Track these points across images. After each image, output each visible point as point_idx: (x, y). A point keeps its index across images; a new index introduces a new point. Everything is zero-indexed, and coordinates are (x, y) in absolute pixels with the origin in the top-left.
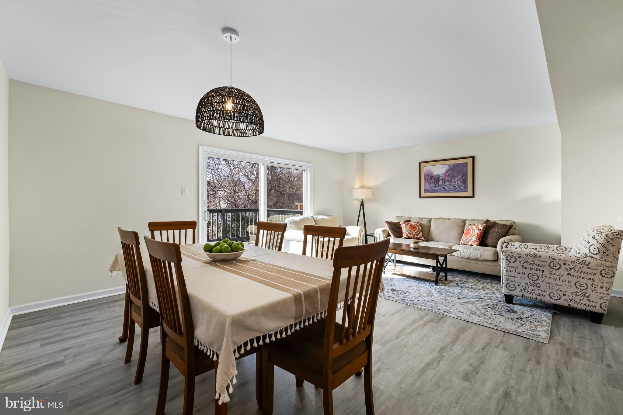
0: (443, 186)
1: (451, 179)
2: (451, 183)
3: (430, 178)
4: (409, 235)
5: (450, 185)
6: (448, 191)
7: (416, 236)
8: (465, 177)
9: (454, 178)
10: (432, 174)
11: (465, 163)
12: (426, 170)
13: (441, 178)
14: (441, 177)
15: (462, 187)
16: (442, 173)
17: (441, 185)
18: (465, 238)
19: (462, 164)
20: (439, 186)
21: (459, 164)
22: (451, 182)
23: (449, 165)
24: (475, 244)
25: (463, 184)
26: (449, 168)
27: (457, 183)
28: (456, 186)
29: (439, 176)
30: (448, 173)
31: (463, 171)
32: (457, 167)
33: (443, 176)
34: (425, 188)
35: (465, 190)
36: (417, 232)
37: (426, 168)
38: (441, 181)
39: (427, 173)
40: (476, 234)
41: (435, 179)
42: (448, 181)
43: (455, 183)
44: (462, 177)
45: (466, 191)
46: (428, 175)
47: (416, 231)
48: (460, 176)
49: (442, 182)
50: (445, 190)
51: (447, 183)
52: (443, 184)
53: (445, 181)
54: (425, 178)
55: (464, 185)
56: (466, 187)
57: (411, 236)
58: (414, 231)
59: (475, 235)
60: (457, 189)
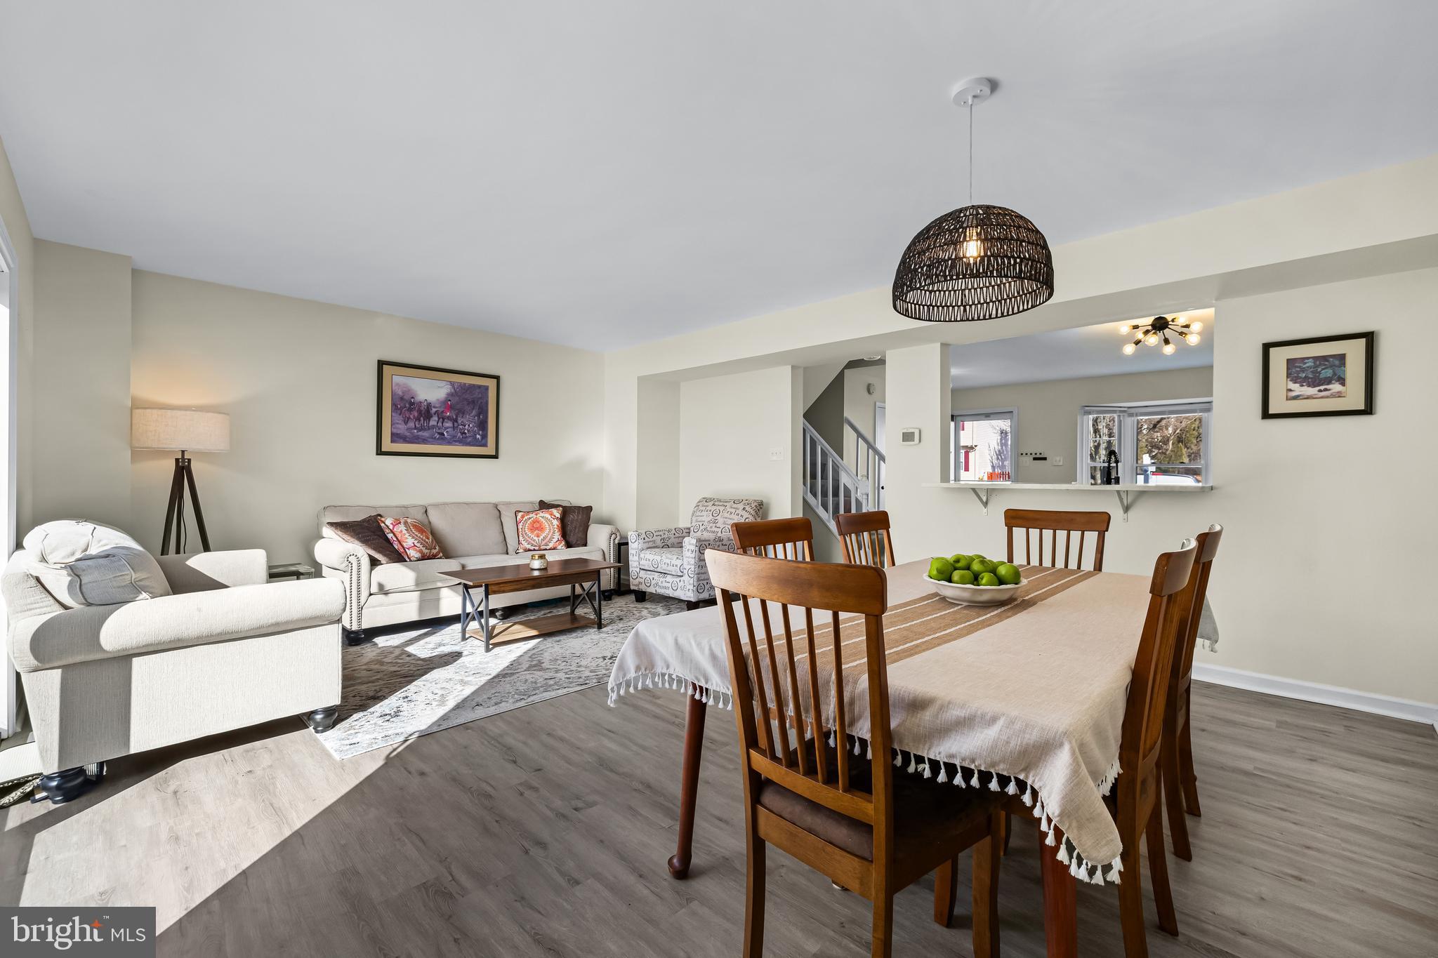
0: (439, 429)
1: (457, 416)
2: (456, 424)
3: (407, 405)
5: (454, 428)
6: (449, 443)
8: (483, 416)
9: (463, 413)
10: (413, 398)
11: (484, 386)
12: (397, 384)
13: (434, 410)
14: (434, 407)
15: (478, 436)
16: (438, 400)
17: (433, 427)
19: (480, 387)
20: (429, 429)
21: (474, 385)
22: (457, 422)
23: (452, 384)
25: (479, 430)
26: (453, 390)
27: (469, 425)
28: (466, 431)
29: (429, 405)
30: (450, 400)
31: (479, 402)
32: (468, 392)
33: (440, 407)
34: (395, 431)
35: (483, 441)
37: (396, 379)
38: (435, 418)
39: (400, 393)
41: (420, 412)
42: (449, 418)
43: (465, 426)
44: (478, 415)
45: (485, 445)
46: (402, 399)
48: (474, 413)
49: (437, 419)
50: (442, 439)
51: (449, 424)
52: (440, 424)
53: (443, 420)
54: (394, 405)
55: (481, 432)
56: (485, 436)
60: (469, 440)
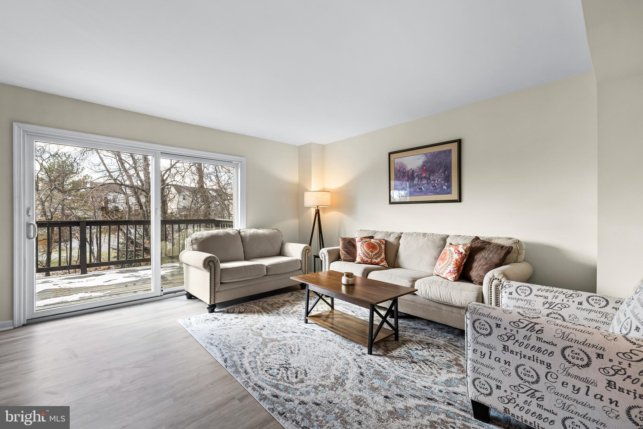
0: (419, 186)
1: (429, 176)
2: (429, 181)
3: (402, 174)
4: (364, 258)
5: (428, 183)
6: (425, 194)
7: (374, 260)
8: (448, 172)
9: (434, 173)
10: (404, 169)
11: (448, 150)
12: (397, 163)
13: (416, 174)
14: (416, 172)
15: (444, 187)
16: (418, 167)
17: (416, 185)
18: (438, 266)
19: (444, 151)
20: (413, 186)
21: (440, 152)
22: (430, 179)
23: (426, 155)
24: (452, 277)
25: (445, 183)
26: (426, 159)
27: (438, 180)
28: (436, 185)
29: (413, 172)
30: (425, 166)
31: (445, 162)
32: (437, 157)
33: (419, 171)
35: (448, 191)
36: (376, 254)
37: (398, 160)
38: (417, 179)
39: (398, 168)
40: (454, 260)
41: (408, 176)
42: (425, 178)
43: (435, 181)
44: (444, 172)
45: (450, 193)
46: (399, 171)
47: (374, 253)
48: (441, 171)
49: (418, 180)
50: (421, 191)
51: (424, 182)
52: (419, 182)
53: (421, 179)
54: (396, 175)
55: (446, 184)
56: (449, 187)
57: (367, 260)
58: (372, 252)
59: (453, 263)
60: (438, 190)
